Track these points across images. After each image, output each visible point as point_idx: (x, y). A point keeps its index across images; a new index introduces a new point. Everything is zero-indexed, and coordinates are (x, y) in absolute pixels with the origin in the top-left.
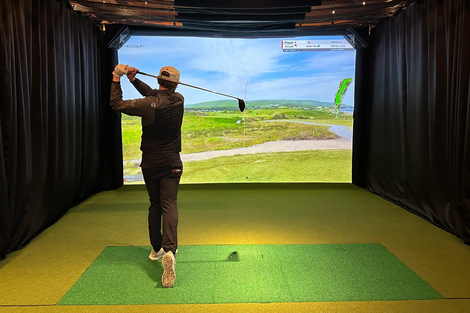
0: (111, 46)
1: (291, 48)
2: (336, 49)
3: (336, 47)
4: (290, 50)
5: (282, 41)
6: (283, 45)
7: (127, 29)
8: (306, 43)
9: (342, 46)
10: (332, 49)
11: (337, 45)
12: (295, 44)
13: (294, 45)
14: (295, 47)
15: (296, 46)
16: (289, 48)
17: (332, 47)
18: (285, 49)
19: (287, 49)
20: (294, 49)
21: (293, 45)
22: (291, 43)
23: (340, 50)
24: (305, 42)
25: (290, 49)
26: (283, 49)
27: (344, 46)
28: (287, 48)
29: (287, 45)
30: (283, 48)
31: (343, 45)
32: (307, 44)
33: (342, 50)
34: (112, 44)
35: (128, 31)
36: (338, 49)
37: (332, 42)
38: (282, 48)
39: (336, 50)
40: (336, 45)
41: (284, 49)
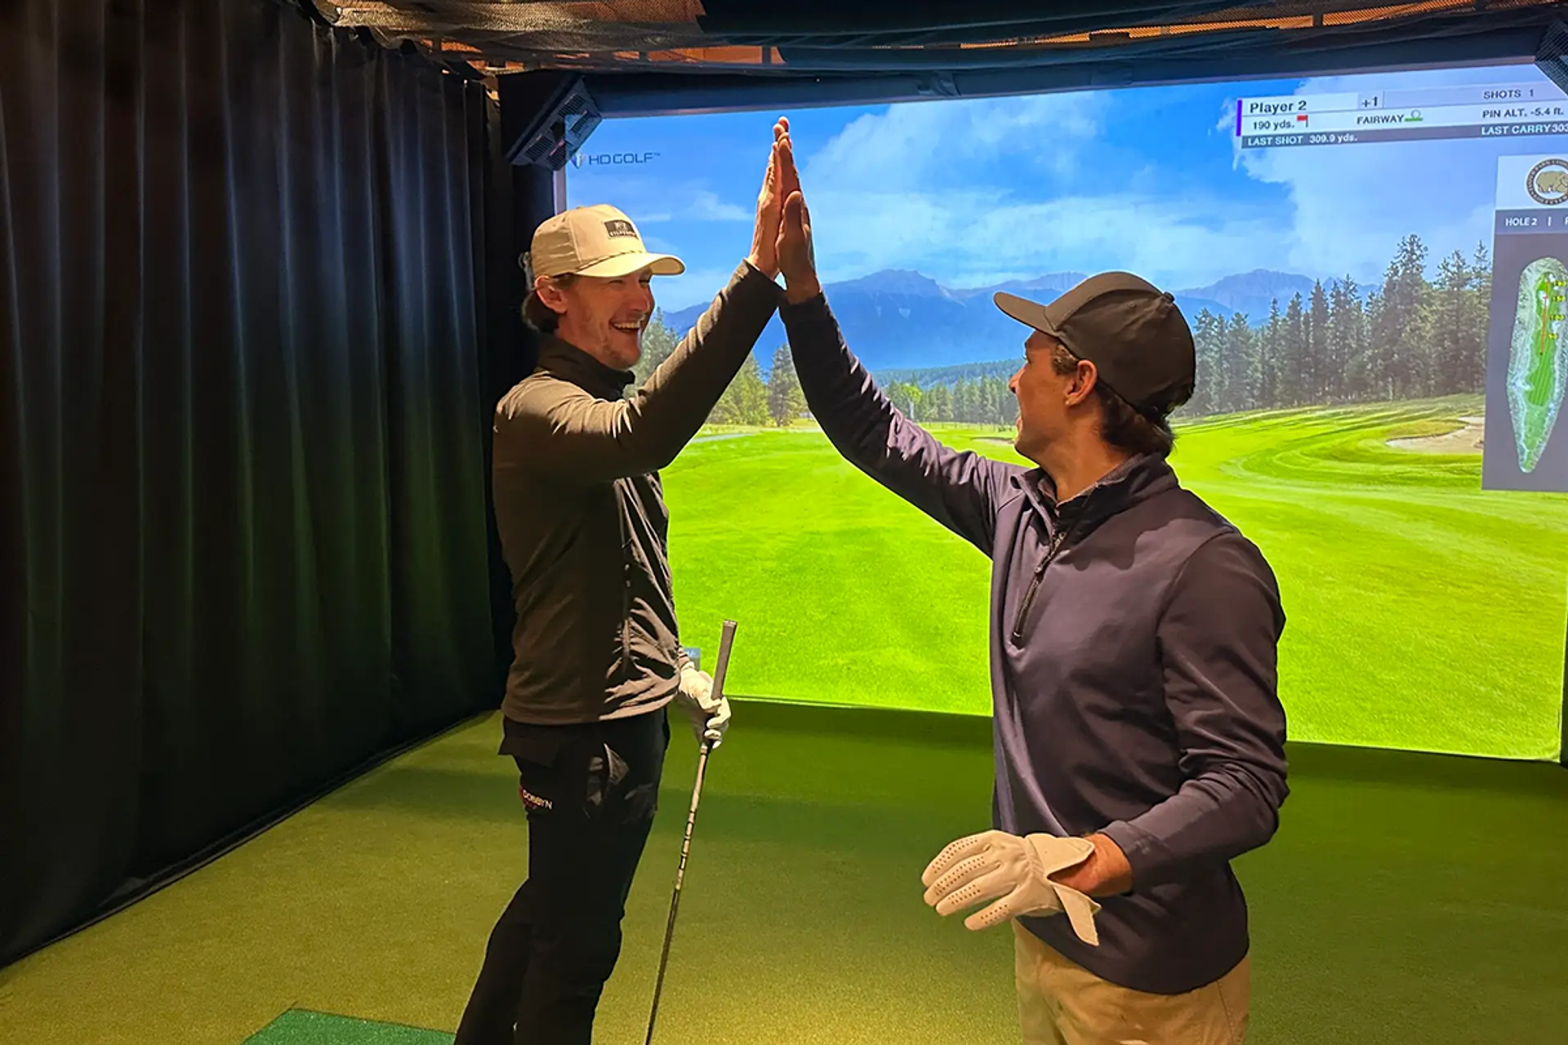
0: (522, 159)
1: (1280, 131)
2: (1511, 125)
3: (1510, 120)
4: (1273, 141)
5: (1240, 103)
6: (1243, 120)
7: (578, 90)
8: (1356, 107)
9: (1548, 112)
10: (1487, 127)
11: (1516, 107)
12: (1303, 113)
13: (1295, 117)
14: (1300, 128)
15: (1304, 122)
16: (1271, 131)
17: (1489, 120)
18: (1253, 138)
19: (1259, 137)
20: (1296, 135)
21: (1292, 119)
22: (1279, 111)
23: (1531, 133)
24: (1351, 100)
25: (1274, 136)
26: (1240, 138)
27: (1557, 111)
28: (1258, 132)
29: (1264, 120)
30: (1244, 133)
31: (1552, 106)
32: (1359, 110)
33: (1539, 133)
34: (525, 149)
35: (585, 95)
36: (1520, 125)
37: (1489, 95)
38: (1239, 133)
39: (1510, 134)
40: (1510, 107)
41: (1245, 139)
